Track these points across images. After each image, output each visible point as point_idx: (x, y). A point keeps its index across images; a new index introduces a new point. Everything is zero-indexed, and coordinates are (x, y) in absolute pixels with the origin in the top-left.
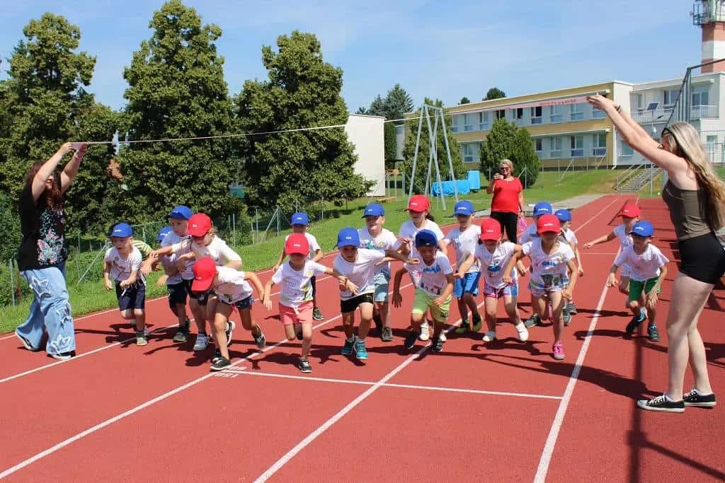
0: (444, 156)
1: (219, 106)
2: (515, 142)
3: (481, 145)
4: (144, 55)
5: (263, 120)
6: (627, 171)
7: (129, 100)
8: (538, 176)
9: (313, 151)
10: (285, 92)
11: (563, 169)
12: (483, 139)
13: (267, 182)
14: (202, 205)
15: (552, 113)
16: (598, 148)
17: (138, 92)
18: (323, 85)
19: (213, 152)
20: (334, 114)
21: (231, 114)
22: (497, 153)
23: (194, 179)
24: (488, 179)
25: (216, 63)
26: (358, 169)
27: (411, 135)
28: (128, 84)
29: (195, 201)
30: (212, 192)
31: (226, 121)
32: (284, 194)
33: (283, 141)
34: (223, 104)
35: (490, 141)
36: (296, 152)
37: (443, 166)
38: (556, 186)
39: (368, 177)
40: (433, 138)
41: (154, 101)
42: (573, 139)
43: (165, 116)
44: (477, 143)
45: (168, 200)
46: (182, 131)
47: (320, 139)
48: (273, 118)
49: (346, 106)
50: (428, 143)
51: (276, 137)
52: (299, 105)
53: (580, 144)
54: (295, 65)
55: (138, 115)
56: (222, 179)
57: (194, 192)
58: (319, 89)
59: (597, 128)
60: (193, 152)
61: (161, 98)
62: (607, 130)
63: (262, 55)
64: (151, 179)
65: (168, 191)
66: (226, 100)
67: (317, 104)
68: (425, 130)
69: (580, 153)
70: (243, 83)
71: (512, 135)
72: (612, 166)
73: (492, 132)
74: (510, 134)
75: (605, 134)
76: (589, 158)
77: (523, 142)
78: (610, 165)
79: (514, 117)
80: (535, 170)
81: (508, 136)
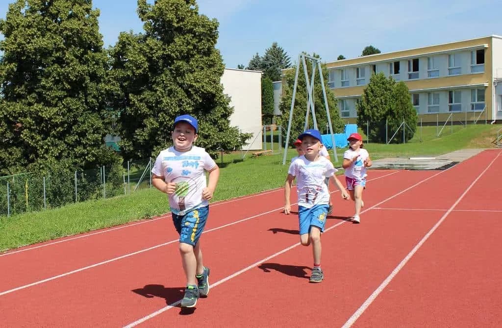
0: (321, 110)
1: (93, 57)
2: (393, 96)
3: (358, 100)
4: (19, 7)
5: (138, 72)
7: (4, 51)
8: (417, 131)
9: (190, 104)
10: (160, 43)
11: (442, 123)
12: (360, 94)
13: (141, 135)
14: (76, 157)
15: (429, 68)
16: (476, 102)
17: (13, 43)
18: (199, 37)
19: (87, 103)
20: (210, 66)
21: (106, 66)
22: (375, 107)
23: (68, 131)
24: (366, 133)
25: (91, 15)
26: (234, 121)
27: (288, 89)
28: (3, 36)
29: (69, 153)
30: (87, 144)
31: (101, 72)
32: (159, 147)
33: (158, 93)
34: (98, 55)
35: (367, 96)
36: (172, 104)
37: (320, 120)
38: (434, 140)
39: (244, 130)
40: (310, 88)
41: (28, 52)
42: (450, 93)
43: (40, 68)
44: (354, 98)
45: (41, 152)
46: (56, 82)
47: (197, 92)
48: (147, 69)
49: (222, 58)
50: (305, 97)
51: (151, 89)
52: (175, 56)
53: (458, 100)
54: (170, 16)
55: (12, 65)
56: (97, 130)
57: (68, 144)
58: (195, 41)
59: (475, 82)
60: (68, 104)
61: (35, 49)
62: (486, 85)
63: (138, 7)
64: (25, 130)
65: (41, 143)
66: (101, 52)
67: (193, 56)
68: (302, 84)
69: (459, 108)
70: (119, 35)
71: (390, 90)
72: (492, 121)
73: (370, 86)
74: (388, 88)
75: (483, 88)
76: (468, 113)
77: (401, 96)
78: (489, 119)
79: (391, 72)
80: (413, 124)
81: (386, 90)
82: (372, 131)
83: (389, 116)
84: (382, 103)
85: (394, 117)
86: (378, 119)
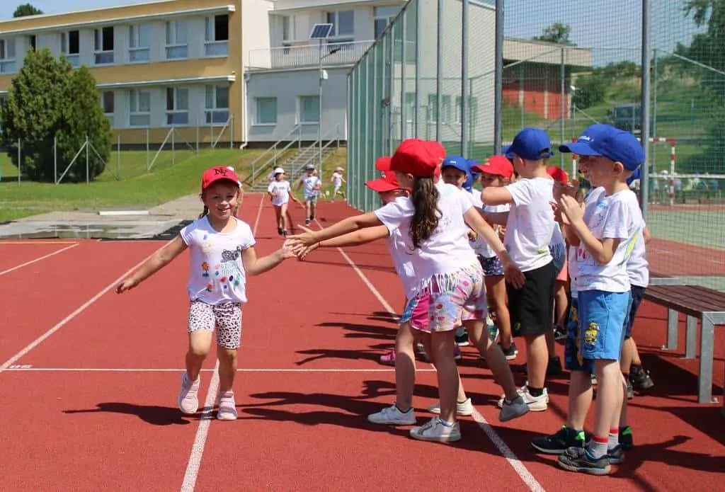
2: (66, 94)
6: (269, 151)
8: (110, 159)
11: (155, 147)
12: (6, 89)
15: (132, 45)
16: (215, 109)
22: (34, 112)
24: (15, 162)
35: (19, 91)
38: (142, 177)
42: (170, 91)
53: (184, 104)
59: (211, 74)
62: (232, 78)
69: (184, 118)
71: (61, 81)
72: (241, 143)
73: (23, 72)
74: (57, 78)
75: (228, 85)
76: (200, 128)
77: (80, 93)
78: (236, 140)
79: (63, 50)
80: (103, 146)
81: (53, 82)
82: (29, 160)
83: (59, 131)
84: (46, 106)
85: (69, 132)
86: (39, 136)
